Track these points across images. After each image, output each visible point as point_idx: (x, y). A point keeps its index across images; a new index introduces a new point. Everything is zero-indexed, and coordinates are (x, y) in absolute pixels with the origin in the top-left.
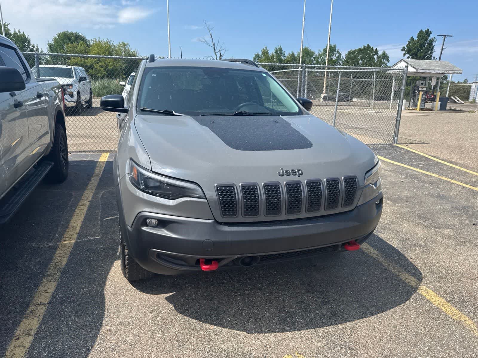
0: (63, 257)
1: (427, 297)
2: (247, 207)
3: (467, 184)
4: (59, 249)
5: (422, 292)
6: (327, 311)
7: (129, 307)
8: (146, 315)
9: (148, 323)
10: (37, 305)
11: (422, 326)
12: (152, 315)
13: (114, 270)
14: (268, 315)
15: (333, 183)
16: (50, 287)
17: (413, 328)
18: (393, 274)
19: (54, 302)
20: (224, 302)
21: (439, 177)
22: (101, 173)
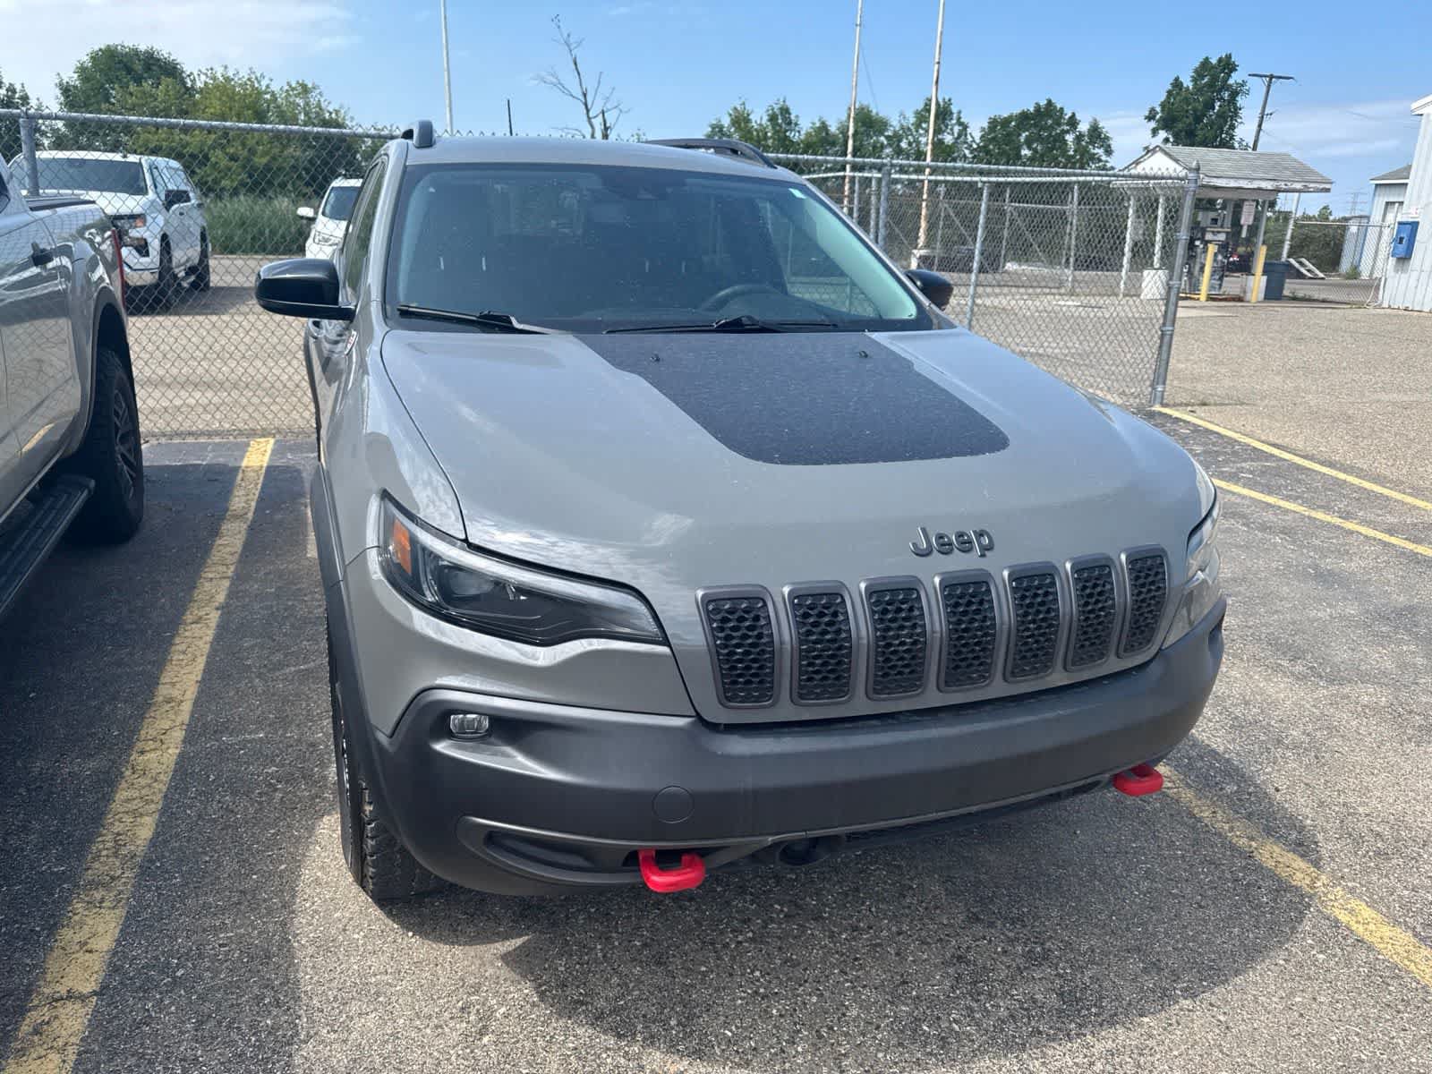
0: (141, 815)
1: (1354, 927)
2: (811, 669)
3: (1392, 535)
4: (124, 785)
5: (1337, 911)
6: (1047, 990)
7: (381, 999)
8: (441, 1027)
9: (453, 1058)
10: (57, 1000)
11: (1358, 1034)
12: (464, 1025)
13: (319, 856)
14: (855, 1013)
15: (1093, 576)
16: (101, 930)
17: (1332, 1042)
18: (1233, 848)
19: (115, 987)
20: (703, 969)
21: (1307, 513)
22: (253, 509)
